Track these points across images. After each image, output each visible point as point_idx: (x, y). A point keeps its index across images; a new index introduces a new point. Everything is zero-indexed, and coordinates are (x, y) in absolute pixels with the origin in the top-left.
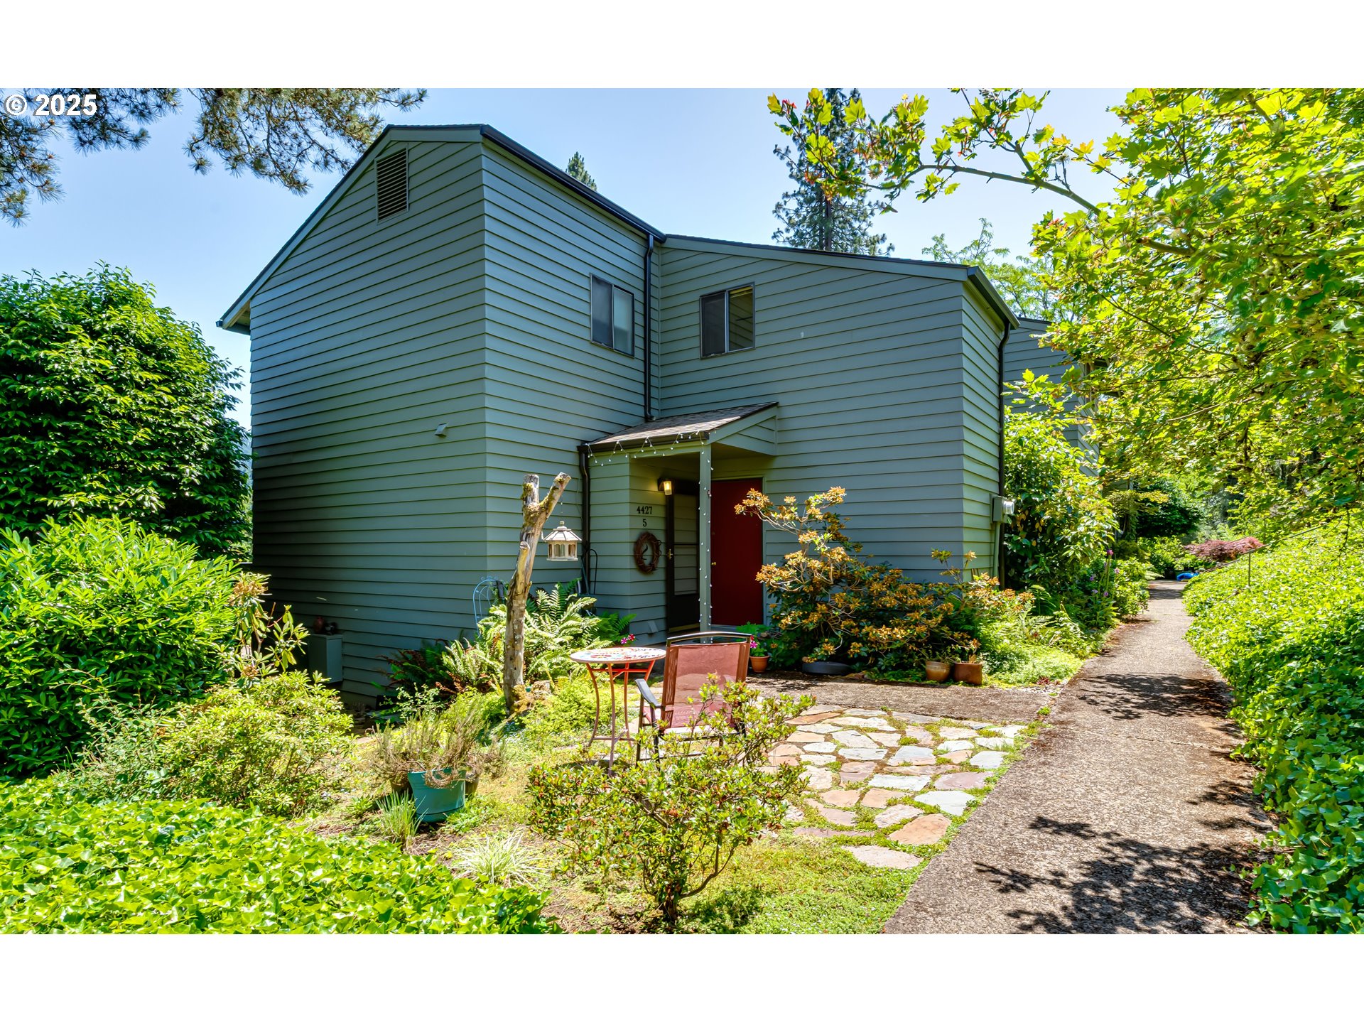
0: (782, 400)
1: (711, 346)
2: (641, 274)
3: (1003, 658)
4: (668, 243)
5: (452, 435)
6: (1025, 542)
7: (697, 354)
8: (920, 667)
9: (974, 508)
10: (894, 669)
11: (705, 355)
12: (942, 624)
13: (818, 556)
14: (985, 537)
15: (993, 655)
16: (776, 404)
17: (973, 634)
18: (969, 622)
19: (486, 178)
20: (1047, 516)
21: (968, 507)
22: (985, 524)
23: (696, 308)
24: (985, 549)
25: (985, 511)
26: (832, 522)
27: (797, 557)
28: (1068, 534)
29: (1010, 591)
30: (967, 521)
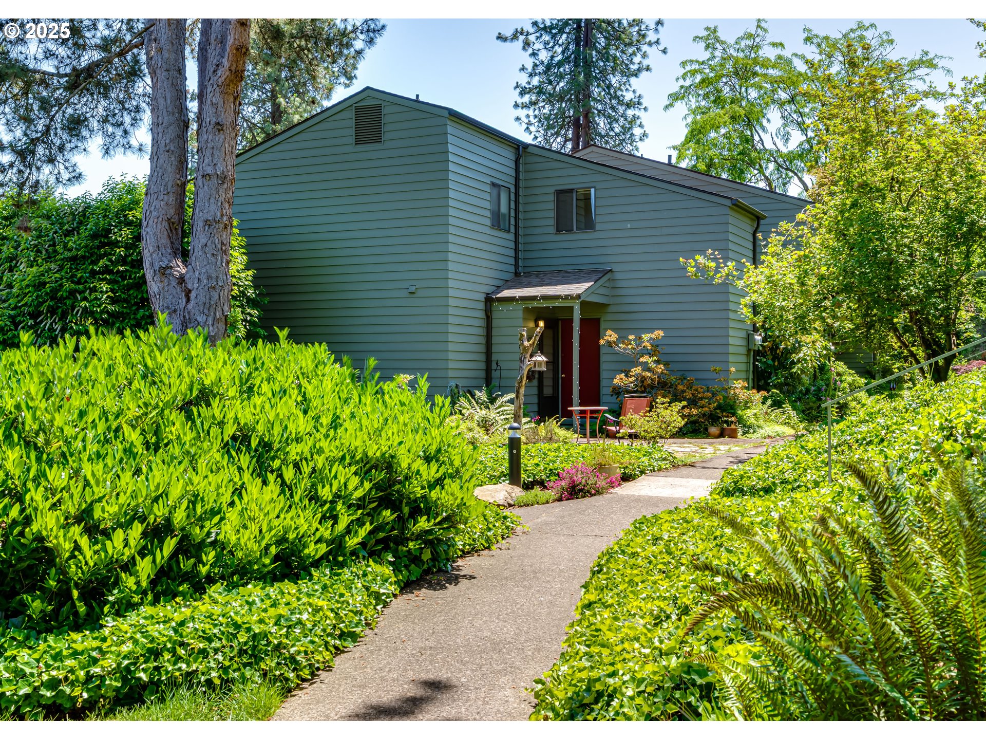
0: (615, 268)
1: (562, 226)
2: (513, 173)
3: (750, 427)
4: (530, 149)
5: (420, 293)
6: (770, 362)
7: (552, 230)
8: (706, 429)
9: (736, 340)
10: (691, 432)
11: (559, 231)
12: (716, 409)
13: (649, 370)
14: (743, 359)
15: (744, 426)
16: (611, 271)
17: (734, 414)
18: (732, 409)
19: (450, 138)
20: (782, 346)
21: (732, 341)
22: (743, 350)
23: (552, 198)
24: (743, 367)
25: (744, 343)
26: (655, 349)
27: (637, 370)
28: (795, 357)
29: (755, 391)
30: (731, 349)
